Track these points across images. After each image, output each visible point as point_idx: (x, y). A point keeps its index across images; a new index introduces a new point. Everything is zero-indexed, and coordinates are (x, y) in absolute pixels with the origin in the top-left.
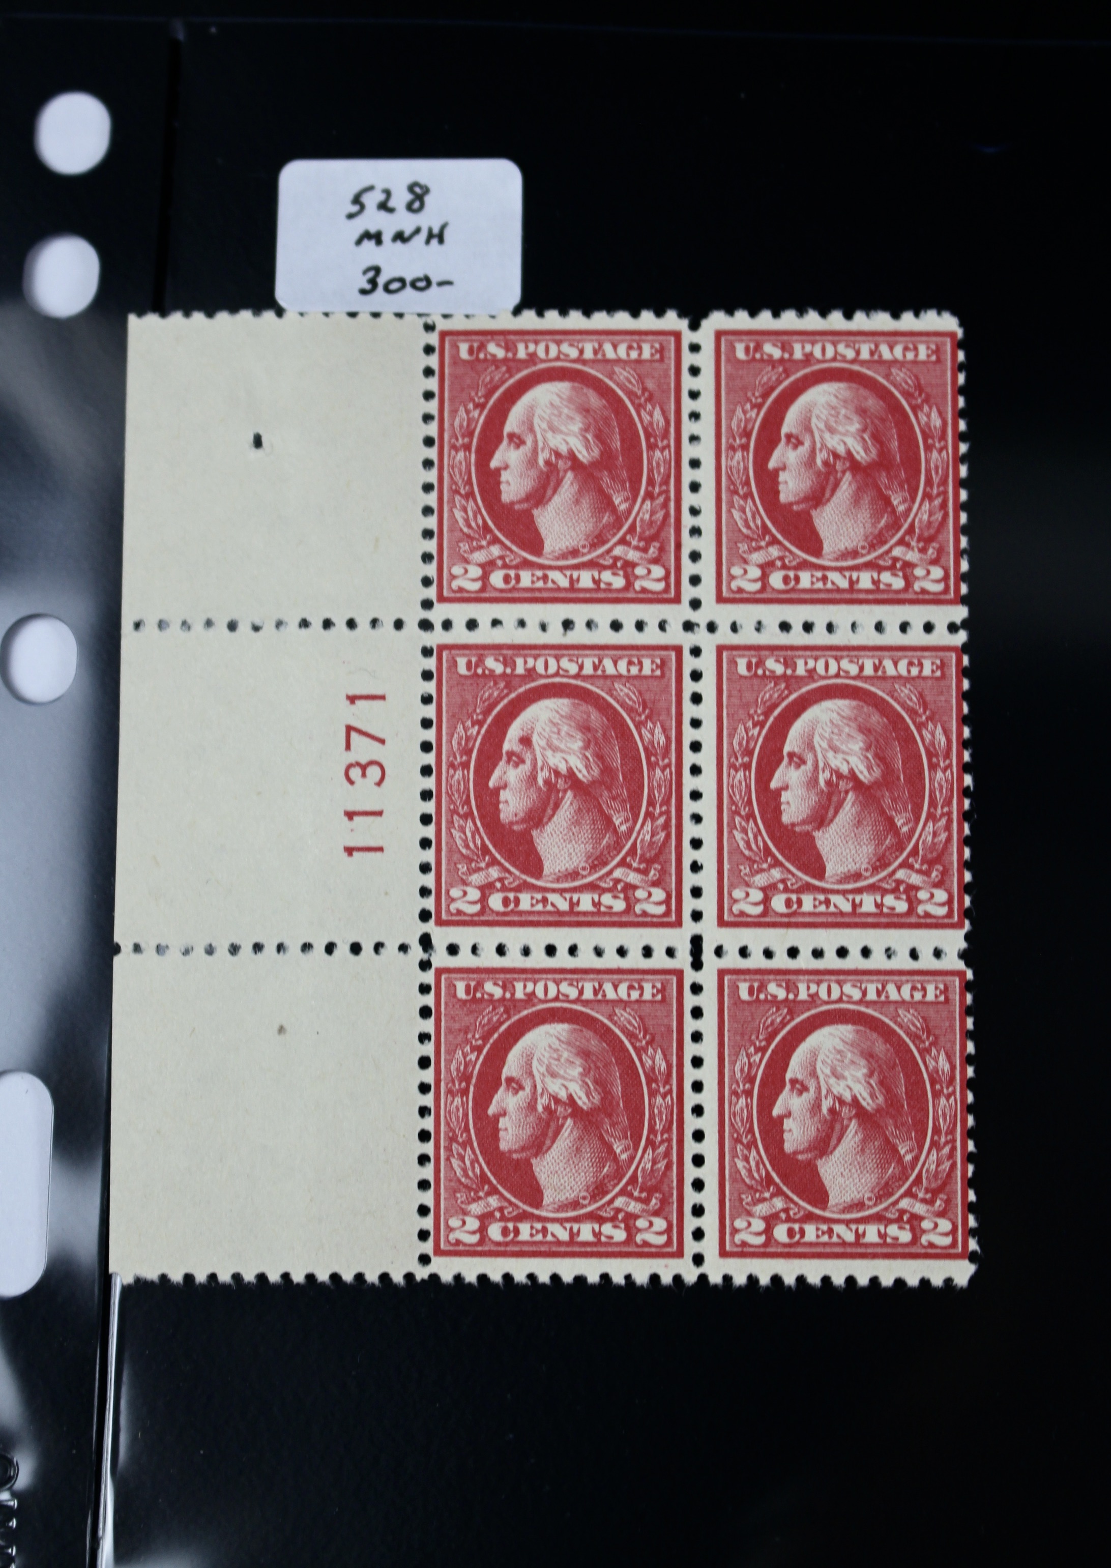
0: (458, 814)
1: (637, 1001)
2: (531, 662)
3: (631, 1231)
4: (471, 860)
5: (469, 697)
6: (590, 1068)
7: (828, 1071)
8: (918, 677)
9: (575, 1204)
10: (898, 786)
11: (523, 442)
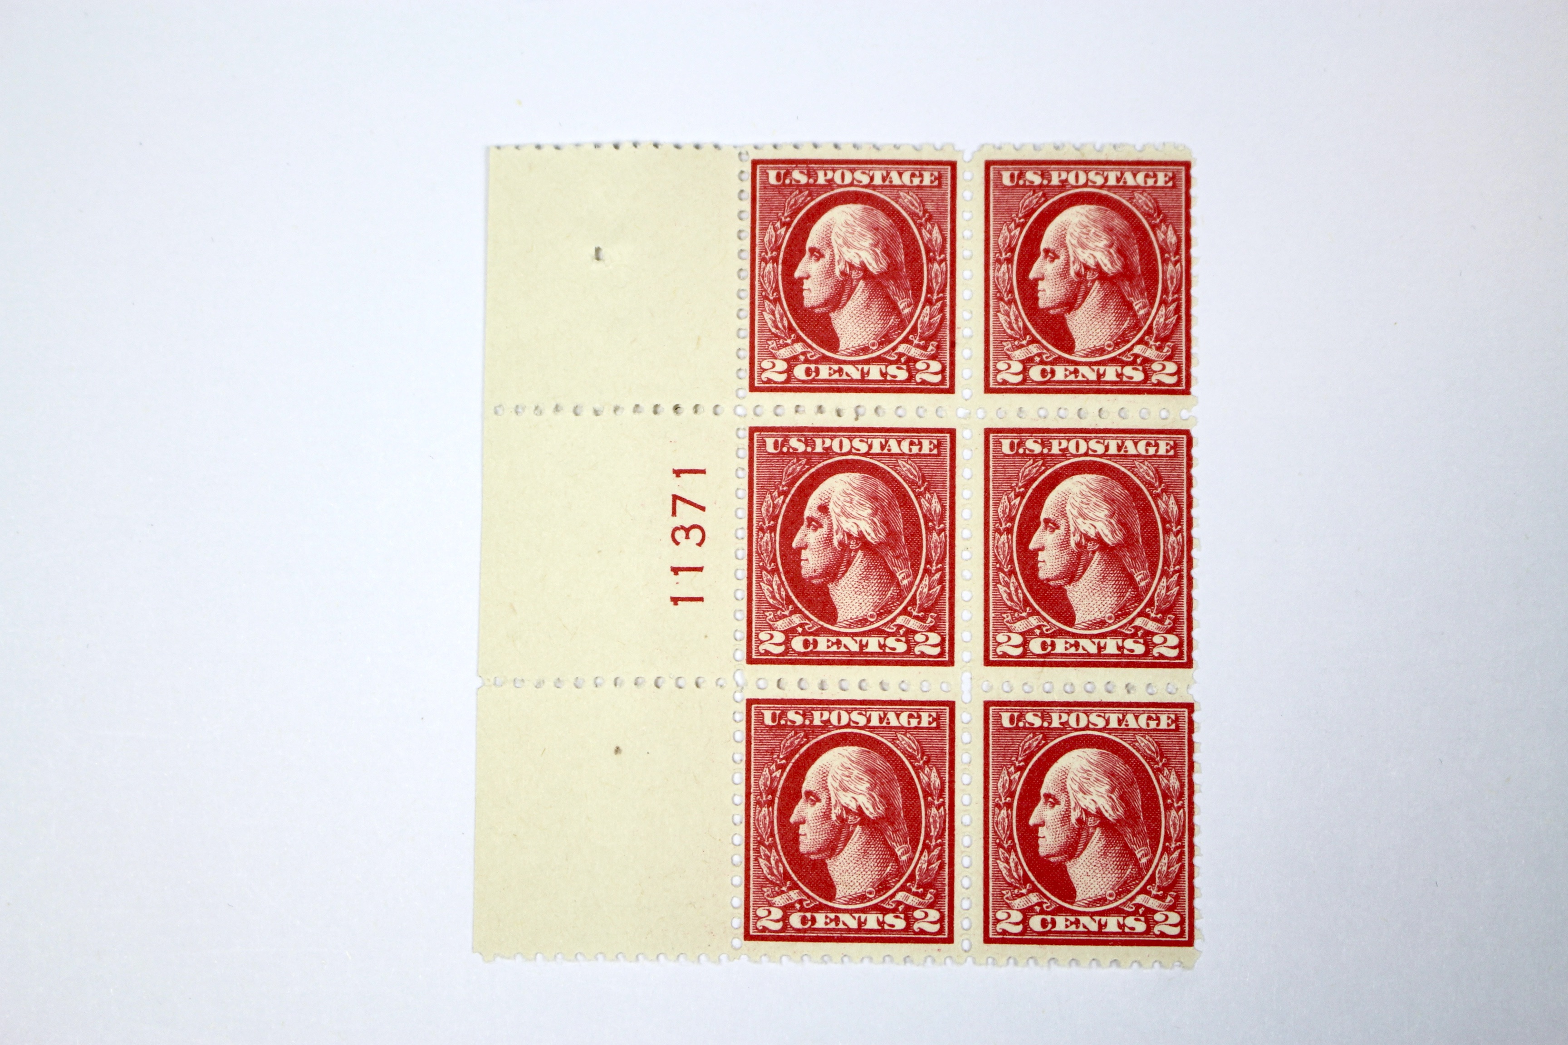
0: (766, 570)
2: (828, 442)
3: (910, 920)
4: (778, 609)
5: (776, 471)
7: (1076, 788)
8: (1155, 456)
9: (863, 898)
10: (1137, 548)
11: (822, 256)
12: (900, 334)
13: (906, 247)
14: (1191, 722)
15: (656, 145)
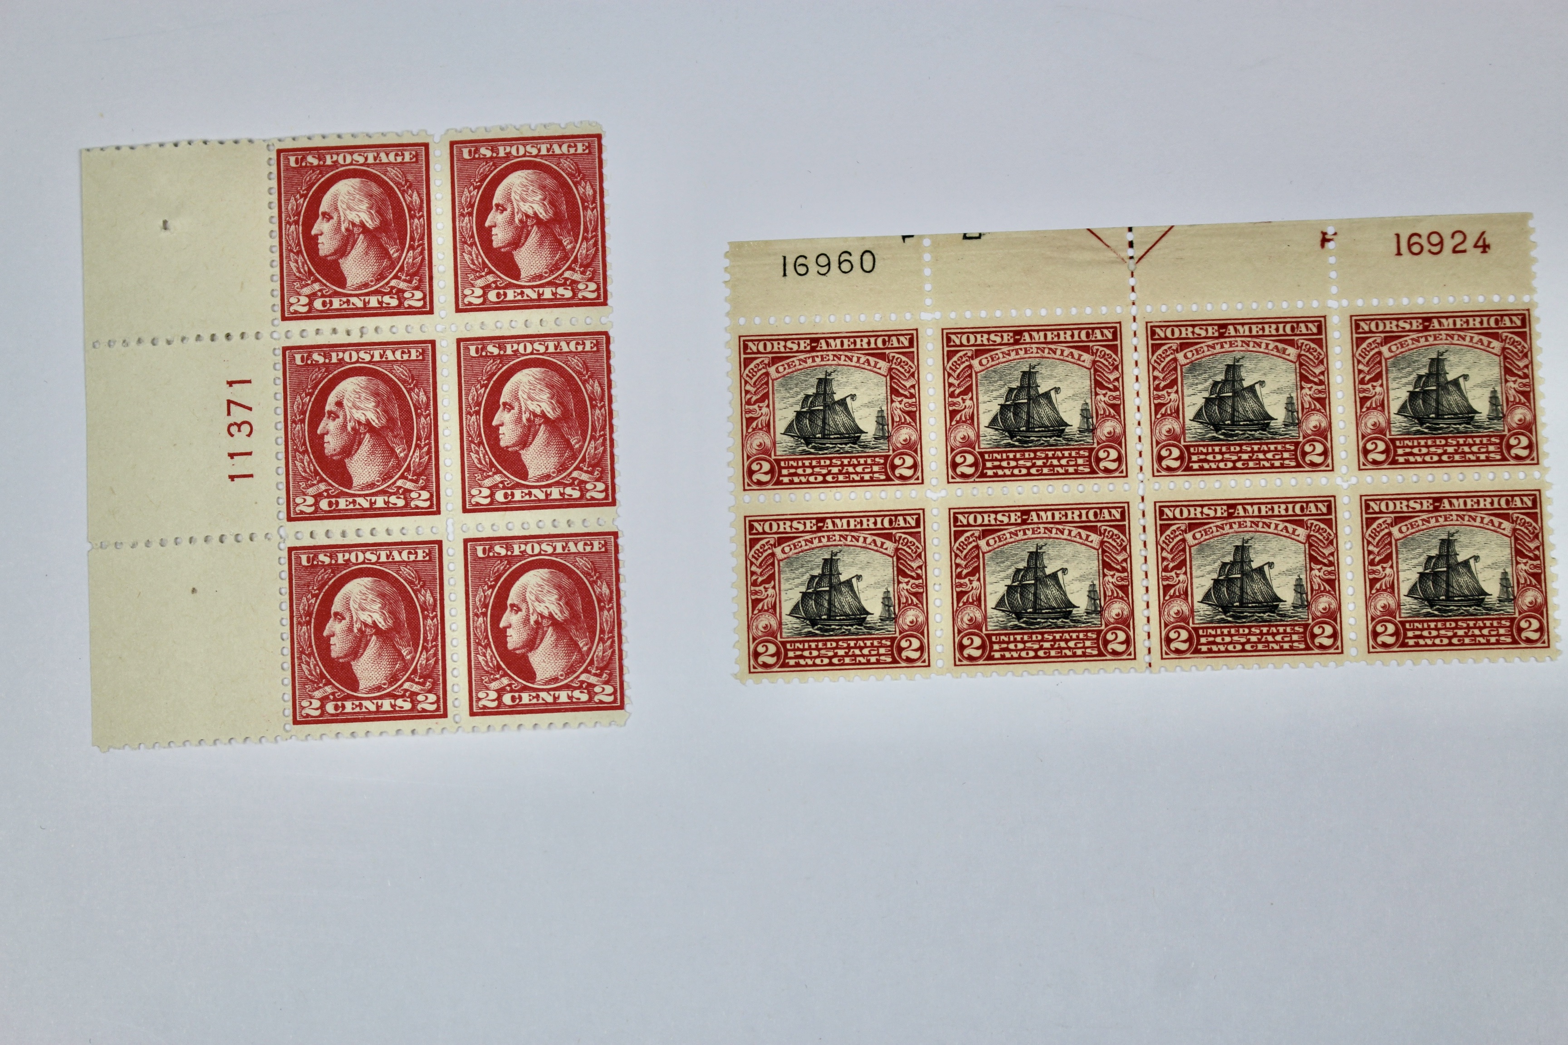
0: (299, 452)
1: (414, 561)
2: (341, 355)
3: (414, 703)
4: (308, 480)
5: (303, 379)
6: (386, 604)
7: (533, 598)
8: (582, 352)
9: (379, 688)
10: (571, 420)
11: (332, 218)
12: (391, 273)
13: (393, 208)
14: (616, 546)
15: (205, 143)
